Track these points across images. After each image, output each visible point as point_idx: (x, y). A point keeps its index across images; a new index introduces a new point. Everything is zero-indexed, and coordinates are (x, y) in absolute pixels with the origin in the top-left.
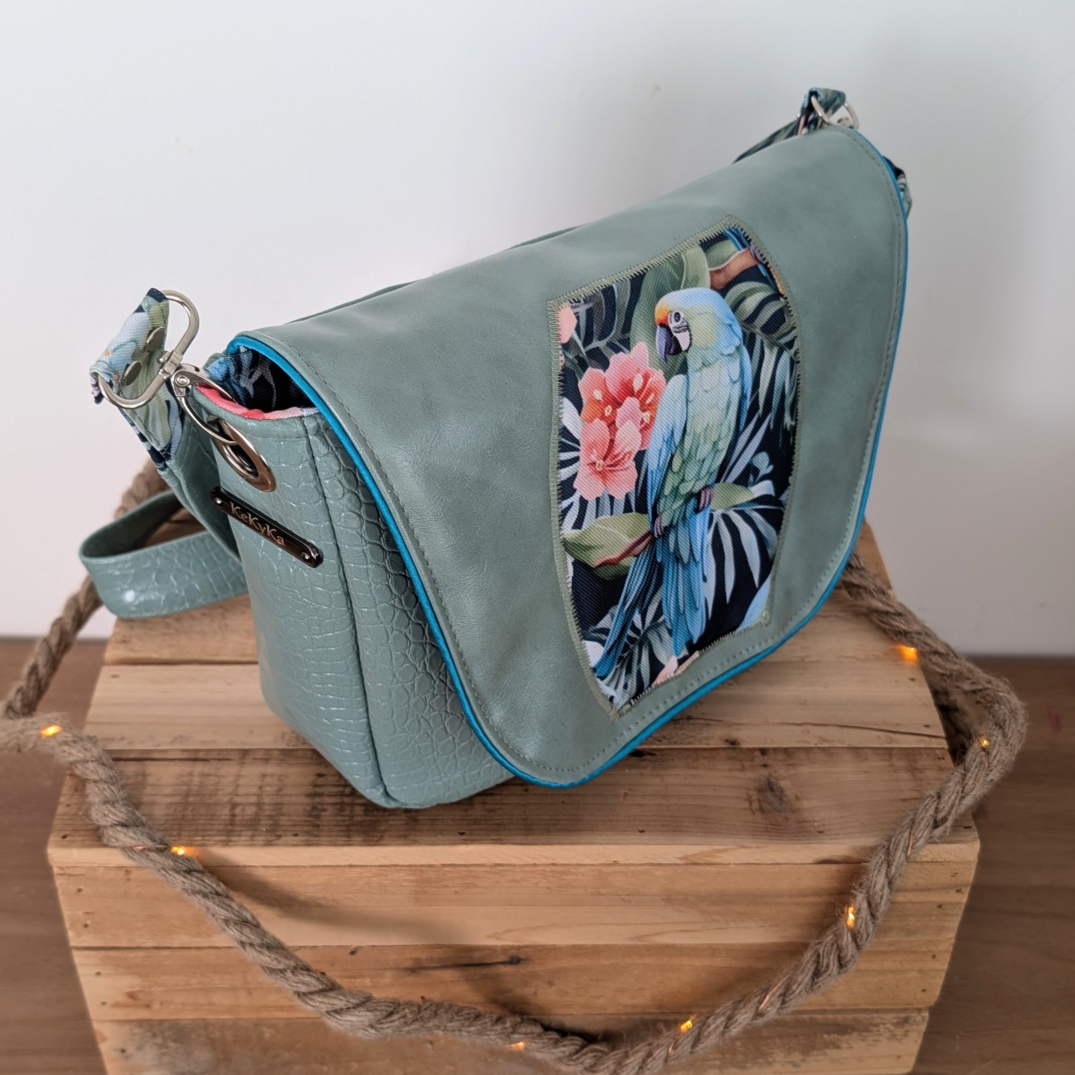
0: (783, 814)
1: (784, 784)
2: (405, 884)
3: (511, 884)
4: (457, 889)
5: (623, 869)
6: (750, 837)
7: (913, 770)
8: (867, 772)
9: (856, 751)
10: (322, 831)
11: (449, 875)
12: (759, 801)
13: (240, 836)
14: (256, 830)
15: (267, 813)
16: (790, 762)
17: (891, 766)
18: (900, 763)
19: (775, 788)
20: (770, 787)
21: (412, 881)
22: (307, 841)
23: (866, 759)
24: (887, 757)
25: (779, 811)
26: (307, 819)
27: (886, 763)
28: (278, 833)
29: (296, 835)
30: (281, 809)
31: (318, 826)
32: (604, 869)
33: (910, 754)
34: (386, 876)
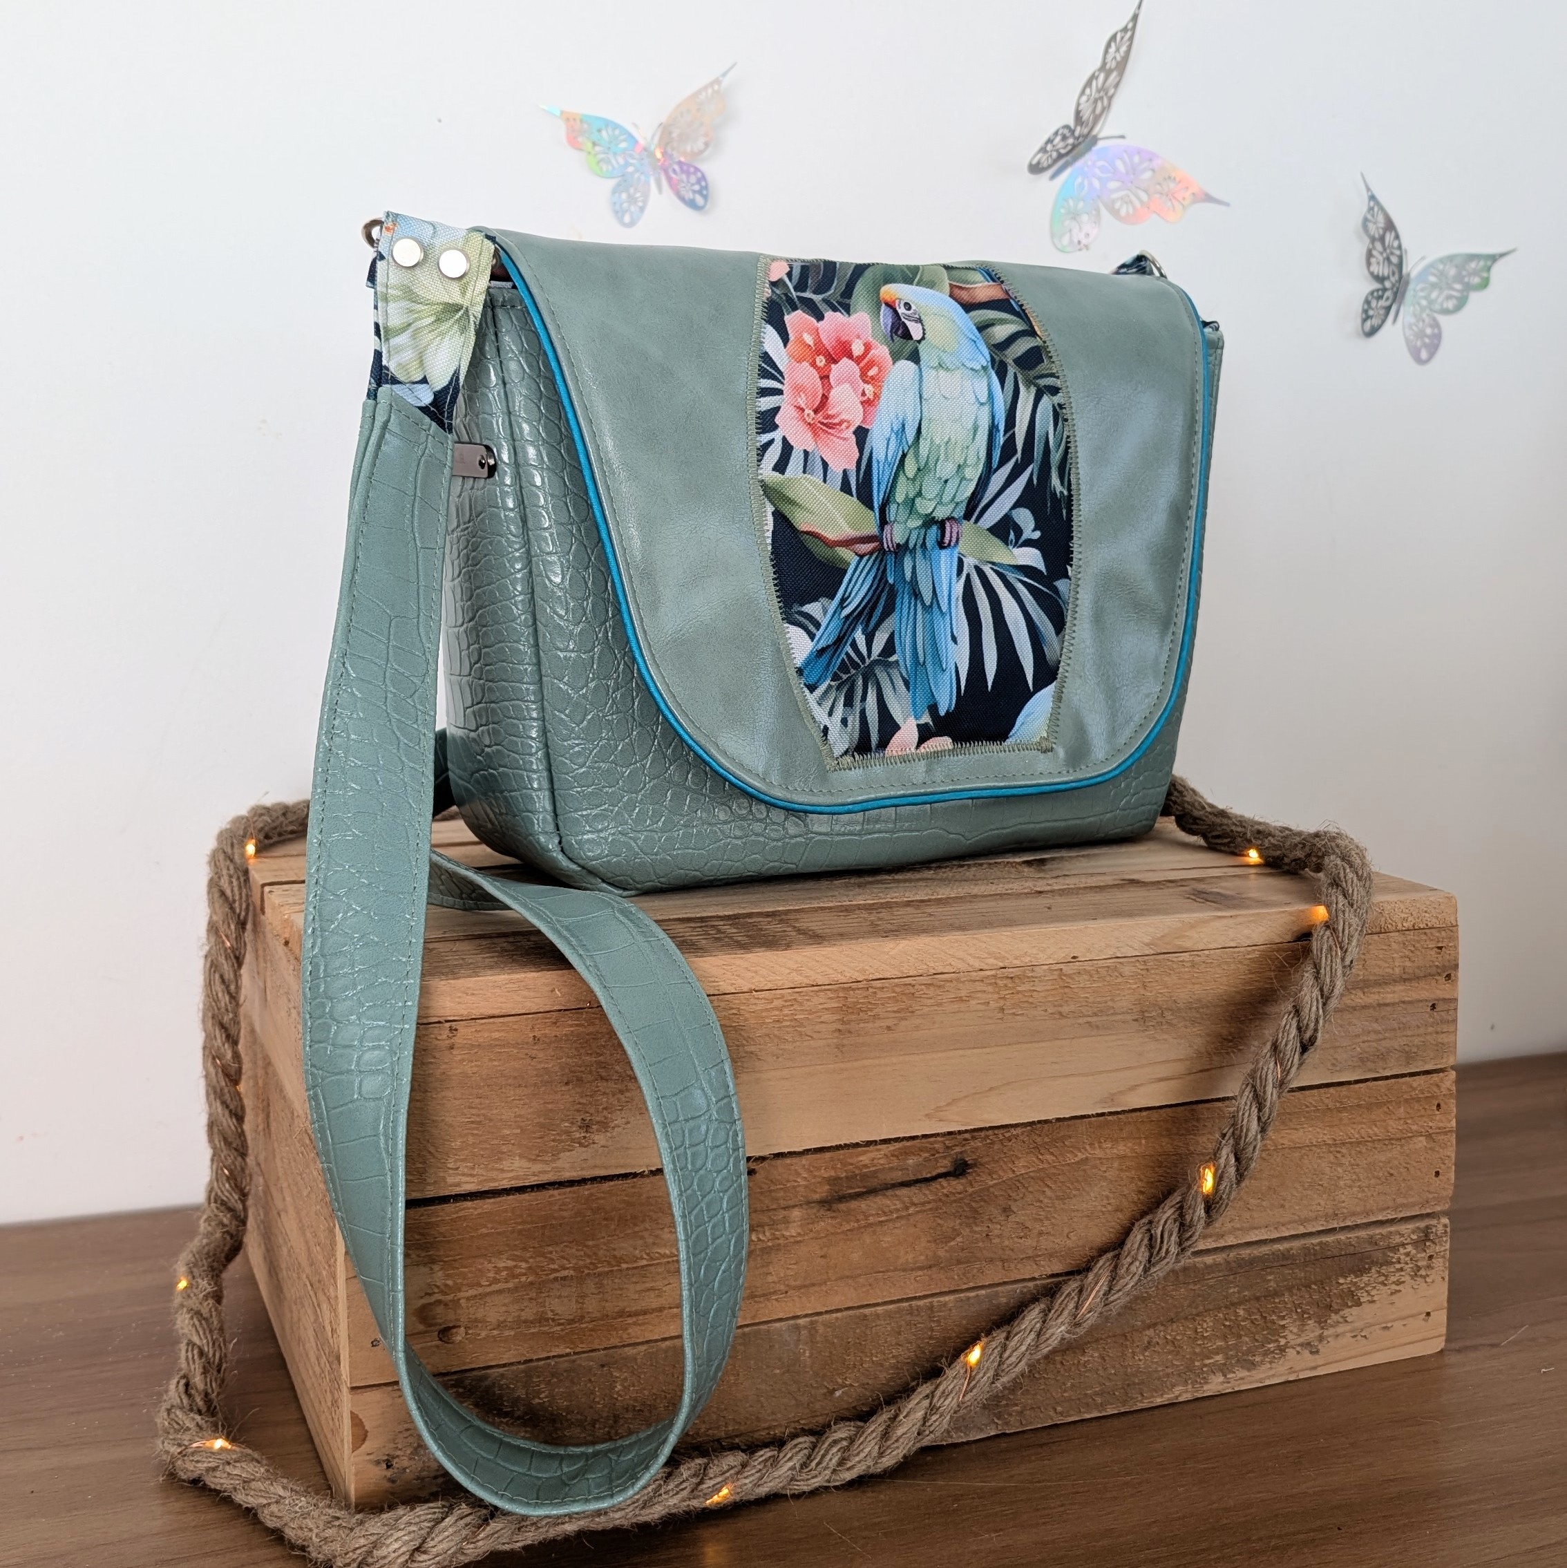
2: (826, 1017)
5: (1086, 966)
21: (834, 1011)
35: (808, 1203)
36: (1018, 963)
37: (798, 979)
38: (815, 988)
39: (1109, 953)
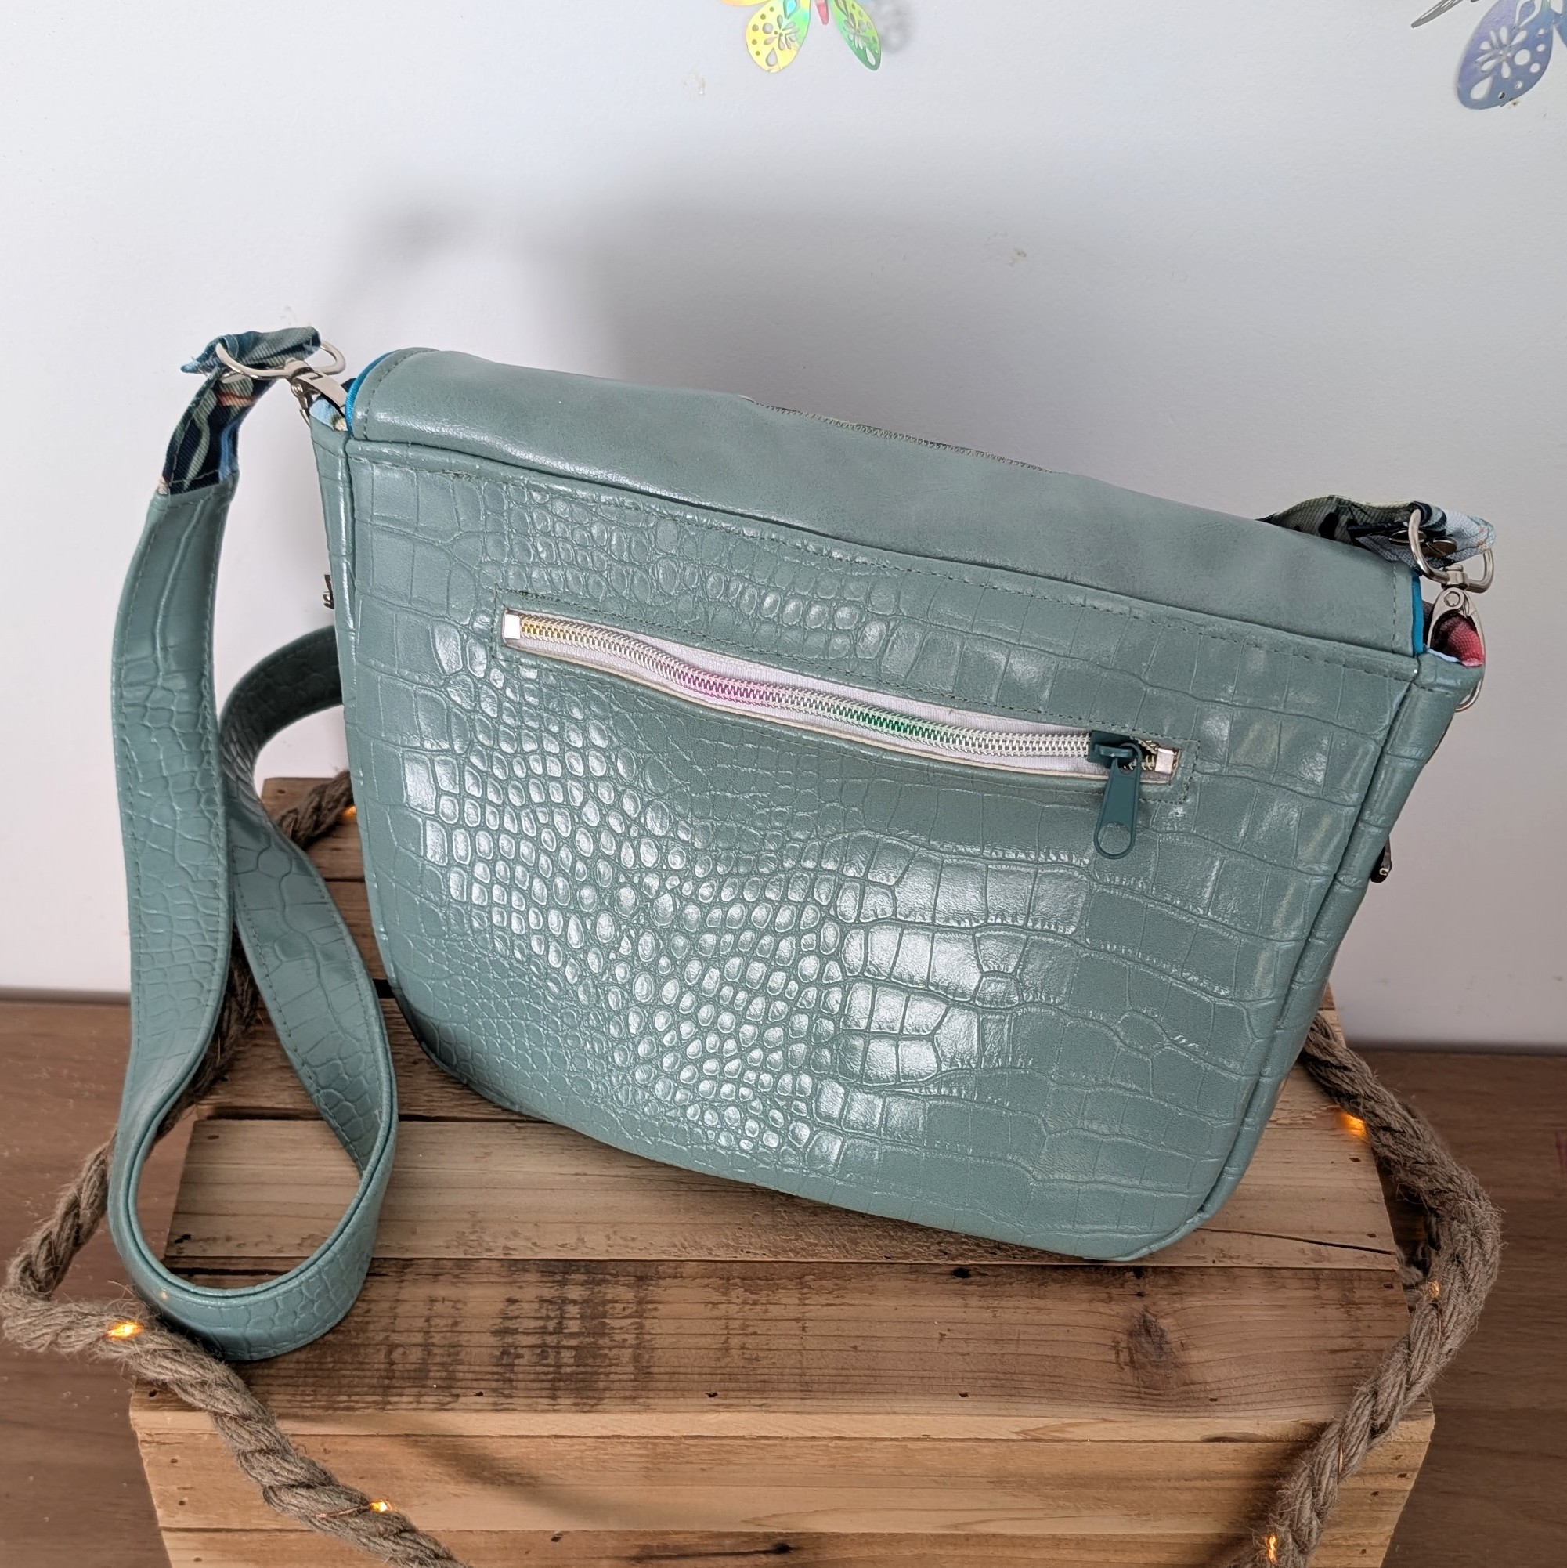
0: (1162, 1371)
1: (1165, 1323)
2: (631, 1459)
3: (781, 1461)
4: (704, 1466)
5: (937, 1444)
6: (1114, 1406)
7: (1347, 1303)
8: (1283, 1307)
9: (1269, 1272)
10: (516, 1388)
11: (692, 1449)
12: (1129, 1349)
13: (401, 1395)
14: (424, 1386)
15: (438, 1359)
16: (1176, 1289)
17: (1317, 1297)
18: (1332, 1294)
19: (1153, 1330)
20: (1145, 1328)
21: (641, 1456)
22: (495, 1404)
23: (1283, 1287)
24: (1313, 1283)
25: (1157, 1367)
26: (495, 1369)
27: (1310, 1293)
28: (455, 1392)
29: (480, 1394)
30: (458, 1354)
31: (511, 1380)
32: (910, 1445)
33: (1345, 1278)
34: (605, 1449)
35: (617, 1558)
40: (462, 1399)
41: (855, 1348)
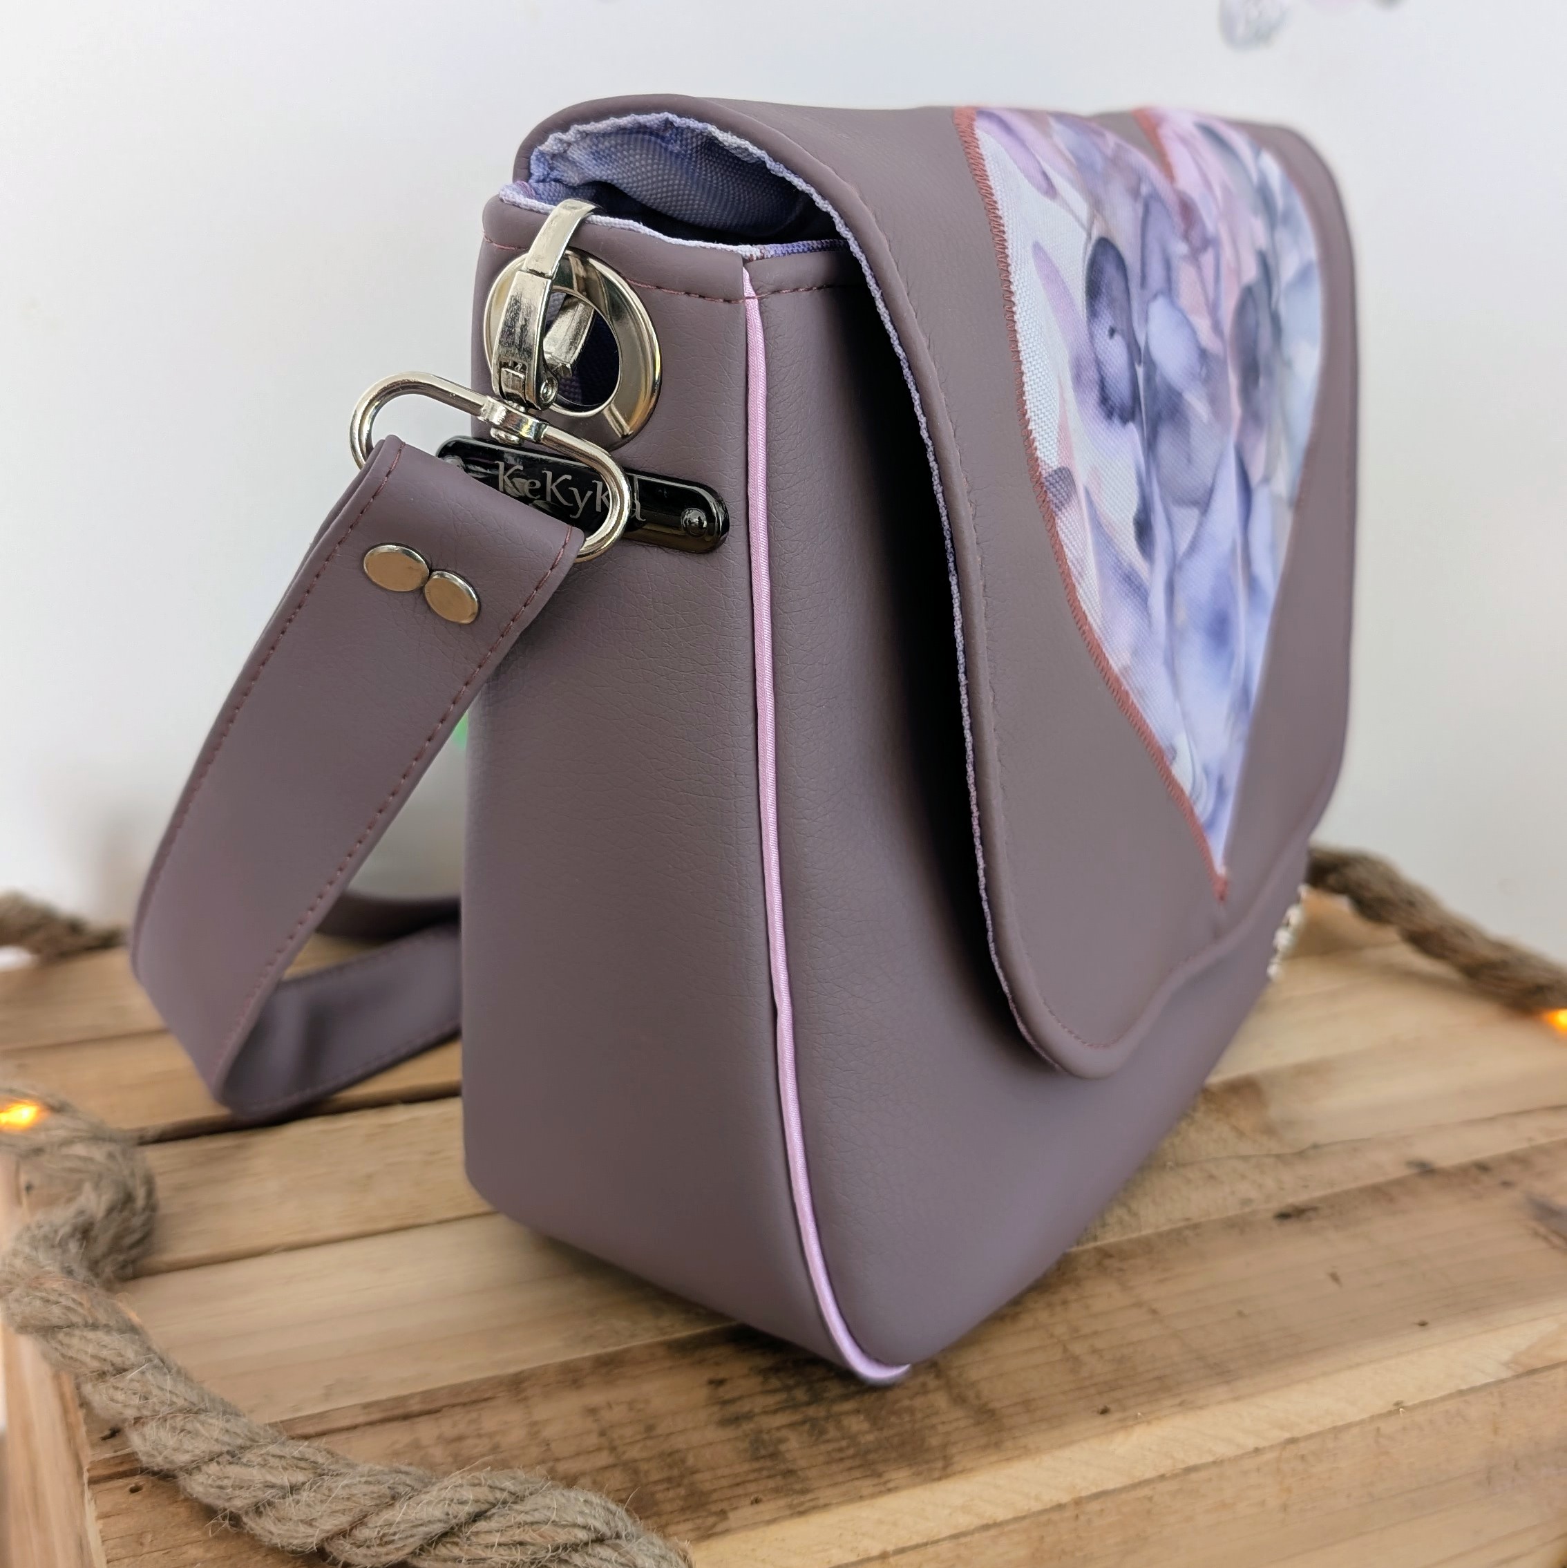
36: (1313, 1429)
37: (965, 1521)
38: (993, 1532)
39: (1450, 1387)
40: (731, 1515)
41: (1240, 1314)
